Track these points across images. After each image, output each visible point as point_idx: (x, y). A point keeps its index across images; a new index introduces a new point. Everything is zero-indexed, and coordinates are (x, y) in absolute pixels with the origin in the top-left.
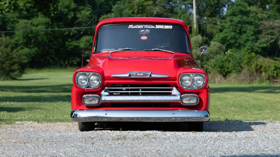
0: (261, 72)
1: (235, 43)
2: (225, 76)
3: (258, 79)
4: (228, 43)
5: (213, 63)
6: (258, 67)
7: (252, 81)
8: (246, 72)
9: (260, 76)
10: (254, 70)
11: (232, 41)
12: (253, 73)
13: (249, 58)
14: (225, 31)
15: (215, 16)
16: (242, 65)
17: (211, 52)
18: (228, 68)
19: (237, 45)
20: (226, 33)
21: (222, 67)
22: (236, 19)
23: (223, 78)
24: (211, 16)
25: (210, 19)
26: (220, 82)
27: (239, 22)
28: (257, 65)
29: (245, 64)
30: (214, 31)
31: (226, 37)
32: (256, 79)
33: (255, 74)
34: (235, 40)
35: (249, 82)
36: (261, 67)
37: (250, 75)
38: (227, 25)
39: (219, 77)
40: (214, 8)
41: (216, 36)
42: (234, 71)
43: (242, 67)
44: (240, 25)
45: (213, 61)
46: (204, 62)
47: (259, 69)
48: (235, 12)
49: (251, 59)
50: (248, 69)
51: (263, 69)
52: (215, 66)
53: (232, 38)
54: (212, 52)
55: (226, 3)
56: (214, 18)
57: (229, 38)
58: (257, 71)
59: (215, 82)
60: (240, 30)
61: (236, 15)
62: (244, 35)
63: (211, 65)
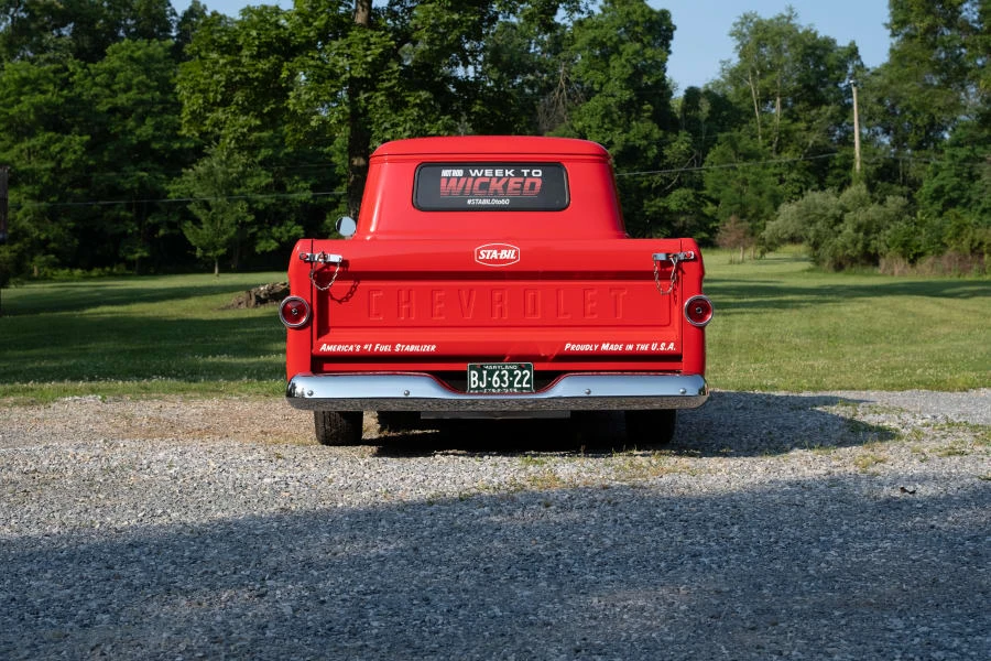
0: (982, 254)
1: (961, 197)
2: (913, 262)
3: (976, 267)
4: (946, 197)
5: (889, 237)
6: (976, 244)
7: (964, 271)
8: (953, 254)
9: (979, 262)
10: (968, 251)
11: (955, 195)
12: (966, 256)
13: (958, 227)
14: (941, 175)
15: (926, 148)
16: (945, 240)
17: (887, 216)
18: (918, 247)
19: (964, 201)
20: (943, 179)
21: (905, 245)
22: (962, 153)
23: (909, 266)
24: (919, 147)
25: (916, 153)
26: (902, 274)
27: (967, 159)
28: (973, 241)
29: (951, 238)
30: (924, 174)
31: (942, 187)
32: (971, 268)
33: (970, 258)
34: (959, 192)
35: (957, 273)
36: (981, 244)
37: (960, 260)
38: (945, 165)
39: (900, 265)
40: (923, 133)
41: (925, 185)
42: (930, 252)
43: (945, 245)
44: (968, 165)
45: (888, 232)
46: (872, 236)
47: (977, 248)
48: (960, 139)
49: (962, 230)
50: (956, 249)
51: (985, 248)
52: (893, 242)
53: (953, 189)
54: (889, 216)
55: (948, 123)
56: (923, 152)
57: (947, 188)
58: (972, 251)
59: (893, 274)
60: (970, 173)
61: (962, 146)
62: (977, 182)
63: (885, 241)
